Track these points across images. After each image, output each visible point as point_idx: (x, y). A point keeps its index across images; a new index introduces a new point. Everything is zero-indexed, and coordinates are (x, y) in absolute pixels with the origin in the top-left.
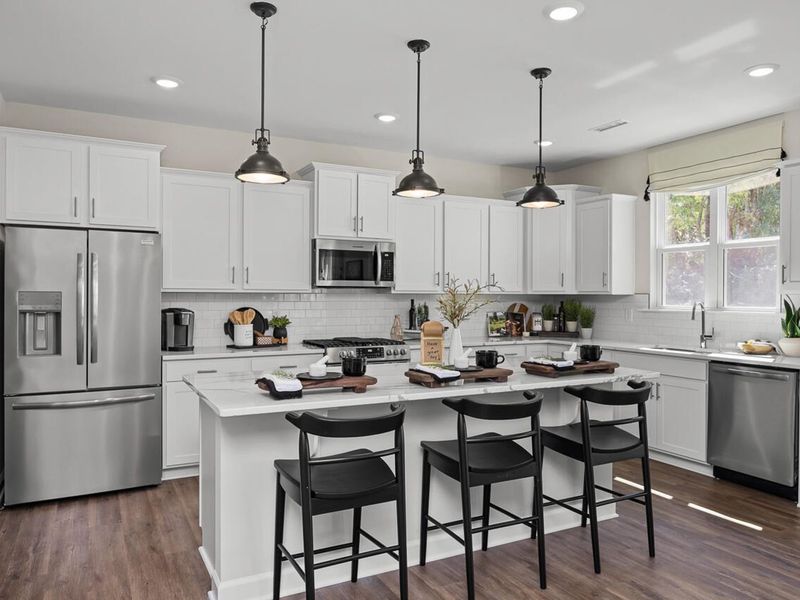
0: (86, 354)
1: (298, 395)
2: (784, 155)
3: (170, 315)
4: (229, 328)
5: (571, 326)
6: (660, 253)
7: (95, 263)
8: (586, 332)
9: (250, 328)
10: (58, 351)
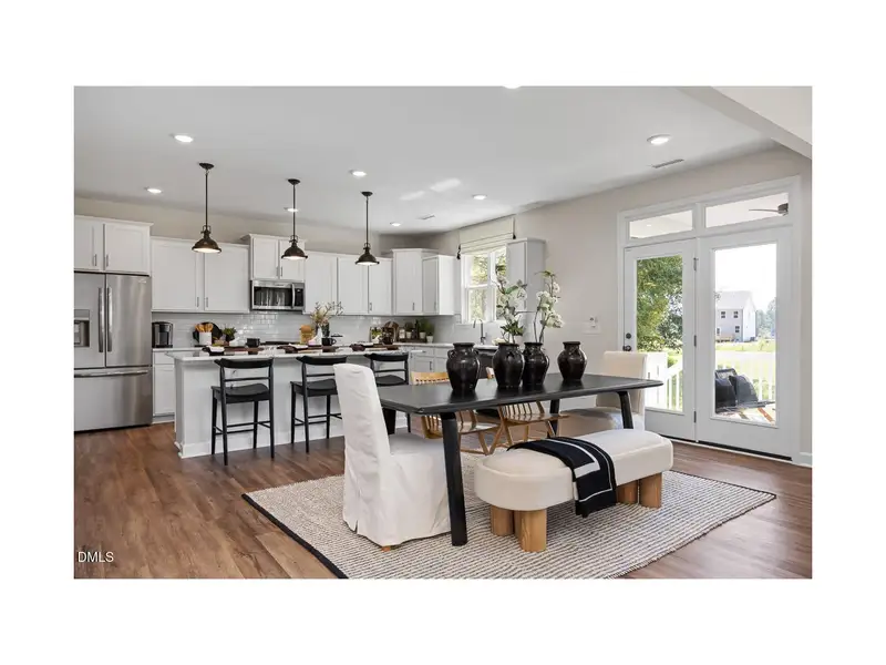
0: (105, 346)
1: (222, 354)
2: (514, 237)
3: (157, 326)
4: (196, 335)
5: (422, 335)
6: (467, 290)
7: (110, 294)
8: (430, 338)
9: (209, 334)
10: (87, 344)
